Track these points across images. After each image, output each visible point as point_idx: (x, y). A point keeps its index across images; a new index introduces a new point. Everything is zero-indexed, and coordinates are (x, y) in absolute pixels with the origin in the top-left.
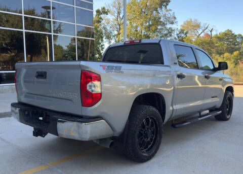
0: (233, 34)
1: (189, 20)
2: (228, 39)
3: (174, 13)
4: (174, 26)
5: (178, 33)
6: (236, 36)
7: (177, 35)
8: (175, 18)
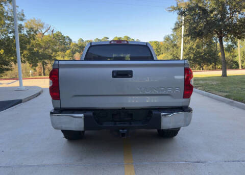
0: (63, 36)
1: (33, 19)
2: (59, 39)
3: (22, 10)
4: (23, 23)
5: (28, 30)
6: (65, 37)
7: (27, 32)
8: (23, 15)
